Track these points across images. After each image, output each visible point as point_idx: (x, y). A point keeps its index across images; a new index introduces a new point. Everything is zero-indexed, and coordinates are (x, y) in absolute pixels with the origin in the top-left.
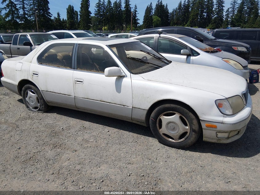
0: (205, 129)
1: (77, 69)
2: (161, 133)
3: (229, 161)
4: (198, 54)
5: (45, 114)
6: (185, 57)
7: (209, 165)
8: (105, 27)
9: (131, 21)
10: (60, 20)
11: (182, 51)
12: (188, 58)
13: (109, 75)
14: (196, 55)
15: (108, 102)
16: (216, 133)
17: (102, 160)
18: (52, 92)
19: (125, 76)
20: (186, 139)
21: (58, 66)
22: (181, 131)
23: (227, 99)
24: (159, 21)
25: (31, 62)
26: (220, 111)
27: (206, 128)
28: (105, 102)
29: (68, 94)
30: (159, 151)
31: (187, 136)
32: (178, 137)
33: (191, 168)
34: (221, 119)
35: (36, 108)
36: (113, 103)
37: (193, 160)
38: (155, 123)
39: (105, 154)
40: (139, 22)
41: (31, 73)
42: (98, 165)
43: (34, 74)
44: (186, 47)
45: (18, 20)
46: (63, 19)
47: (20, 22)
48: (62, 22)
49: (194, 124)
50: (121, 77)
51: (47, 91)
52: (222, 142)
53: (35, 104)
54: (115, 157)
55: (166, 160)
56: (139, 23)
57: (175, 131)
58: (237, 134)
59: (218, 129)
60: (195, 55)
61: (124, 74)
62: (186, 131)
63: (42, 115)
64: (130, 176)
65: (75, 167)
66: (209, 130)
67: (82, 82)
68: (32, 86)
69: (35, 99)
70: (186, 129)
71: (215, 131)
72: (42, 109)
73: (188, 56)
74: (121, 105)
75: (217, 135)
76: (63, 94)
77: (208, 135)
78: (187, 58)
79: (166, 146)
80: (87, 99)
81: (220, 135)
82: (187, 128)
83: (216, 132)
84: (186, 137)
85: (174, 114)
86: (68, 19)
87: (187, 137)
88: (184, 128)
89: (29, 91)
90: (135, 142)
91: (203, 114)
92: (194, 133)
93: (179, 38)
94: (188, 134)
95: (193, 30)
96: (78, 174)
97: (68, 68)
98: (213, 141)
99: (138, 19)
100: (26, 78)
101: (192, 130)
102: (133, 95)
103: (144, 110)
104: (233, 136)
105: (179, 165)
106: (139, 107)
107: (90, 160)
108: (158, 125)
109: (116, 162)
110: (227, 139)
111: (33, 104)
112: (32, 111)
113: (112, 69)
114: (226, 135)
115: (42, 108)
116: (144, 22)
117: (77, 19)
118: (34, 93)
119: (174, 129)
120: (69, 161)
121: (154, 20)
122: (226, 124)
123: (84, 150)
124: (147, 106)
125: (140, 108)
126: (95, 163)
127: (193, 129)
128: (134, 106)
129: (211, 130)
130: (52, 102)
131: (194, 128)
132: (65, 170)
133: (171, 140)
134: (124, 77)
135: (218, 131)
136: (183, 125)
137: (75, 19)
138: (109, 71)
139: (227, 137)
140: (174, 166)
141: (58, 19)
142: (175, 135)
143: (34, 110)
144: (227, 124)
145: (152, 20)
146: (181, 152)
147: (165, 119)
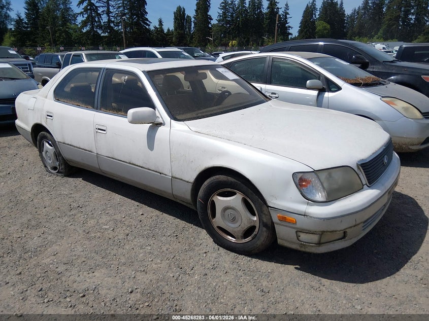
0: (277, 224)
1: (100, 109)
2: (215, 226)
3: (322, 287)
4: (339, 88)
5: (66, 179)
6: (315, 93)
7: (279, 290)
8: (234, 42)
9: (276, 30)
10: (162, 30)
11: (308, 82)
12: (320, 96)
13: (135, 121)
14: (336, 89)
15: (140, 166)
16: (296, 232)
17: (104, 260)
18: (71, 145)
19: (162, 123)
20: (253, 238)
21: (77, 104)
22: (246, 225)
23: (315, 172)
24: (326, 29)
25: (46, 97)
26: (301, 194)
27: (279, 222)
28: (135, 165)
29: (89, 150)
30: (205, 255)
31: (255, 233)
32: (240, 234)
33: (243, 291)
34: (303, 207)
35: (55, 168)
36: (145, 167)
37: (255, 278)
38: (204, 207)
39: (114, 252)
40: (290, 31)
41: (45, 114)
42: (92, 270)
43: (48, 115)
44: (318, 76)
45: (100, 32)
46: (169, 30)
47: (102, 35)
48: (165, 34)
49: (264, 214)
50: (156, 125)
51: (64, 143)
52: (308, 250)
53: (53, 162)
54: (128, 258)
55: (208, 272)
56: (291, 34)
57: (235, 223)
58: (341, 239)
59: (298, 225)
60: (332, 90)
61: (160, 120)
62: (252, 224)
63: (60, 180)
64: (131, 292)
65: (57, 268)
66: (284, 226)
67: (105, 131)
68: (48, 135)
69: (53, 155)
70: (253, 220)
71: (294, 228)
72: (62, 171)
73: (321, 91)
74: (156, 172)
75: (298, 237)
76: (83, 149)
77: (285, 235)
78: (319, 94)
79: (221, 249)
80: (113, 158)
81: (303, 237)
82: (255, 218)
83: (296, 230)
84: (253, 235)
85: (234, 194)
86: (176, 29)
87: (256, 235)
88: (250, 219)
89: (45, 142)
90: (174, 236)
91: (273, 196)
92: (264, 229)
93: (309, 59)
94: (257, 230)
95: (351, 45)
96: (54, 280)
97: (90, 107)
98: (294, 246)
99: (289, 27)
100: (39, 122)
101: (263, 224)
102: (172, 157)
103: (188, 182)
104: (329, 240)
105: (225, 283)
106: (180, 177)
107: (85, 260)
108: (209, 211)
109: (124, 267)
110: (319, 246)
111: (51, 162)
112: (50, 172)
113: (139, 111)
114: (315, 238)
115: (62, 169)
116: (300, 32)
117: (190, 28)
118: (51, 146)
119: (234, 220)
120: (55, 257)
121: (318, 28)
122: (311, 217)
123: (87, 242)
124: (191, 176)
125: (182, 179)
126: (90, 266)
127: (263, 222)
128: (174, 175)
129: (286, 226)
130: (71, 161)
131: (265, 220)
132: (40, 271)
133: (230, 238)
134: (160, 124)
135: (298, 228)
136: (249, 214)
137: (186, 28)
138: (134, 113)
139: (316, 243)
140: (214, 284)
141: (159, 30)
142: (236, 230)
143: (53, 171)
144: (314, 218)
145: (315, 28)
146: (244, 260)
147: (221, 201)
